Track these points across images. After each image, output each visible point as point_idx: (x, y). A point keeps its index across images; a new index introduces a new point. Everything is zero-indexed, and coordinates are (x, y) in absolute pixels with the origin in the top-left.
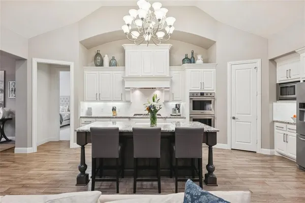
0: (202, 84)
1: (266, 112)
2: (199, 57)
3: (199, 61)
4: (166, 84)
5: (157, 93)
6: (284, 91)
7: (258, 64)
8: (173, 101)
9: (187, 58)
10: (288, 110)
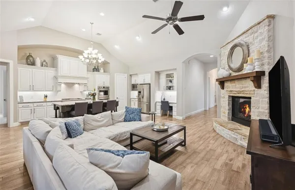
0: (104, 82)
1: (129, 95)
2: (102, 69)
3: (102, 71)
4: (85, 82)
5: (77, 86)
6: (134, 87)
7: (126, 76)
8: (88, 90)
9: (95, 68)
10: (135, 94)
